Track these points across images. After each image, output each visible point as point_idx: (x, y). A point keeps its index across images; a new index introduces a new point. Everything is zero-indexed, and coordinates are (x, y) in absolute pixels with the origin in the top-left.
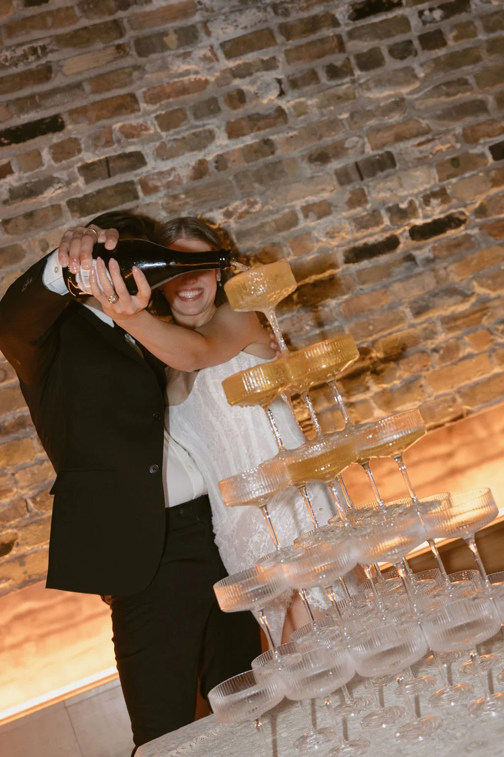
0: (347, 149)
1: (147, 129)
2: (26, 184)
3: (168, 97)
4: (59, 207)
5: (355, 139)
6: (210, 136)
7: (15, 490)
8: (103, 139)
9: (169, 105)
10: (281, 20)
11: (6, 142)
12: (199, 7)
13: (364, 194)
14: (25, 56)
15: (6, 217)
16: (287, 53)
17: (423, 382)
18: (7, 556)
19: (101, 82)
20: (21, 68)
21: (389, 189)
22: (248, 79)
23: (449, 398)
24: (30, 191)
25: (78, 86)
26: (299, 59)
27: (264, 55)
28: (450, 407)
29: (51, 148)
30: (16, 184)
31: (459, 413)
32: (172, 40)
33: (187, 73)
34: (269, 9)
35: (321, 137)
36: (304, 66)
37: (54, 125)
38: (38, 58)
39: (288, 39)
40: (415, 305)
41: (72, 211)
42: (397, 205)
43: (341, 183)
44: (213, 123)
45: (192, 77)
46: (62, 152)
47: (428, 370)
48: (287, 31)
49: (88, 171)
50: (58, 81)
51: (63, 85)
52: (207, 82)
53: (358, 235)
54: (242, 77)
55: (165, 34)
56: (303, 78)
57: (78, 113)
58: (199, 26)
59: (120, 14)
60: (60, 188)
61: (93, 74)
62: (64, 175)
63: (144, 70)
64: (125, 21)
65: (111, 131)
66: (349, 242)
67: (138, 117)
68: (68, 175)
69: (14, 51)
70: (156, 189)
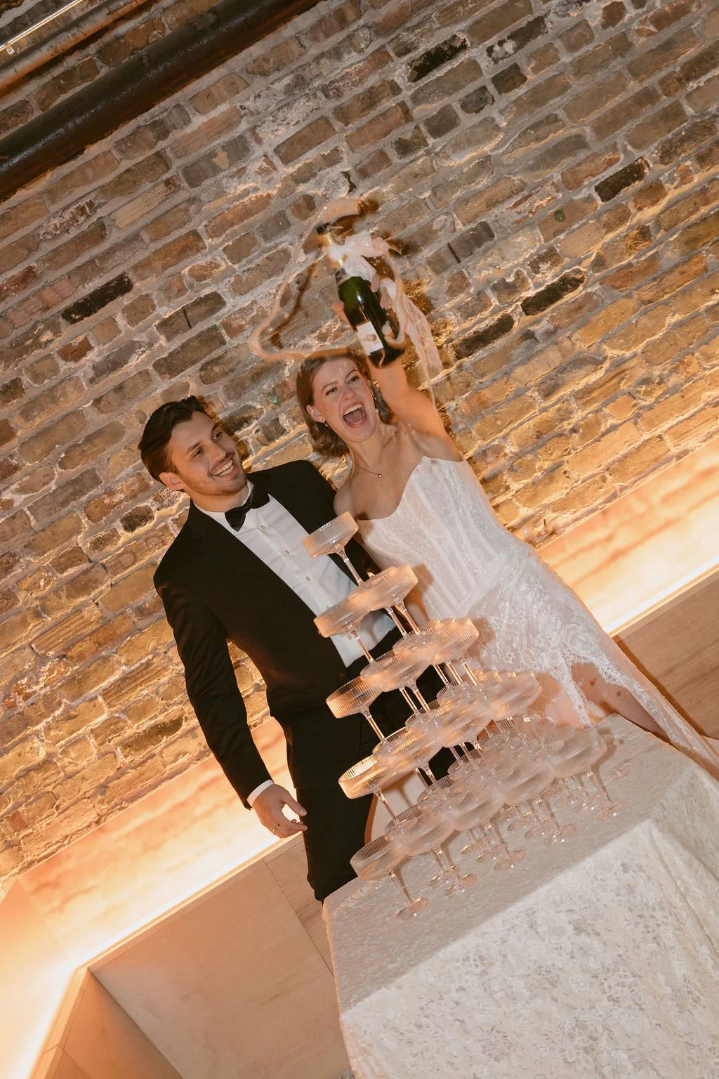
0: (436, 232)
1: (217, 266)
2: (108, 356)
3: (232, 225)
4: (147, 372)
5: (443, 217)
6: (286, 255)
7: (171, 667)
8: (172, 290)
9: (235, 232)
10: (334, 103)
11: (77, 317)
12: (243, 112)
13: (464, 278)
14: (74, 219)
15: (96, 396)
16: (348, 139)
17: (566, 467)
18: (179, 732)
19: (159, 226)
20: (74, 232)
21: (491, 265)
22: (312, 181)
23: (597, 478)
24: (114, 363)
25: (136, 237)
26: (363, 143)
27: (324, 149)
28: (601, 488)
29: (123, 312)
30: (98, 359)
31: (612, 492)
32: (221, 159)
33: (246, 193)
34: (319, 94)
35: (405, 226)
36: (371, 148)
37: (121, 286)
38: (88, 217)
39: (347, 124)
40: (542, 387)
41: (161, 374)
42: (504, 280)
43: (437, 272)
44: (285, 241)
45: (253, 196)
46: (137, 313)
47: (569, 453)
48: (343, 114)
49: (167, 326)
50: (114, 237)
51: (120, 240)
52: (269, 196)
53: (467, 325)
54: (305, 180)
55: (213, 154)
56: (372, 163)
57: (141, 267)
58: (248, 135)
59: (161, 144)
60: (143, 352)
61: (147, 220)
62: (143, 338)
63: (200, 200)
64: (168, 150)
65: (181, 279)
66: (458, 335)
67: (206, 255)
68: (147, 336)
69: (61, 216)
70: (241, 329)
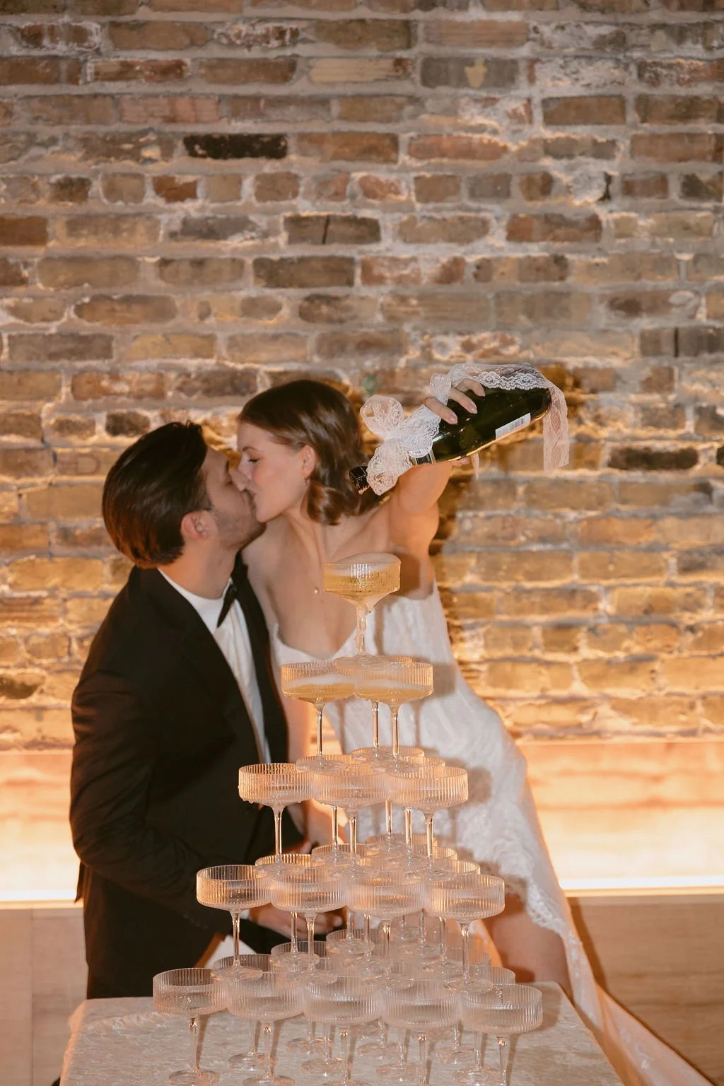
0: (670, 305)
1: (397, 192)
2: (208, 218)
3: (443, 155)
4: (241, 264)
5: (689, 294)
6: (482, 228)
7: (61, 621)
8: (330, 187)
9: (441, 167)
10: (643, 89)
11: (201, 152)
12: (533, 35)
13: (671, 378)
14: (266, 38)
15: (168, 256)
16: (635, 140)
17: (657, 666)
18: (23, 702)
19: (358, 105)
20: (256, 53)
21: (710, 381)
22: (565, 162)
23: (686, 700)
24: (209, 230)
25: (324, 102)
26: (649, 153)
27: (600, 133)
28: (683, 713)
29: (258, 178)
30: (195, 215)
31: (693, 727)
32: (476, 73)
33: (481, 129)
34: (633, 68)
35: (639, 277)
36: (653, 166)
37: (273, 148)
38: (283, 46)
39: (644, 121)
40: (686, 557)
41: (258, 276)
42: (714, 408)
43: (644, 352)
44: (495, 213)
45: (486, 137)
46: (272, 189)
47: (671, 652)
48: (646, 108)
49: (297, 225)
50: (299, 87)
51: (302, 94)
52: (505, 149)
53: (642, 433)
54: (557, 156)
55: (470, 62)
56: (645, 183)
57: (311, 141)
58: (522, 66)
59: (418, 15)
60: (252, 238)
61: (350, 90)
62: (262, 222)
63: (423, 107)
64: (421, 26)
65: (347, 180)
66: (625, 439)
67: (391, 171)
68: (269, 223)
69: (253, 25)
70: (380, 280)
